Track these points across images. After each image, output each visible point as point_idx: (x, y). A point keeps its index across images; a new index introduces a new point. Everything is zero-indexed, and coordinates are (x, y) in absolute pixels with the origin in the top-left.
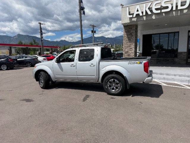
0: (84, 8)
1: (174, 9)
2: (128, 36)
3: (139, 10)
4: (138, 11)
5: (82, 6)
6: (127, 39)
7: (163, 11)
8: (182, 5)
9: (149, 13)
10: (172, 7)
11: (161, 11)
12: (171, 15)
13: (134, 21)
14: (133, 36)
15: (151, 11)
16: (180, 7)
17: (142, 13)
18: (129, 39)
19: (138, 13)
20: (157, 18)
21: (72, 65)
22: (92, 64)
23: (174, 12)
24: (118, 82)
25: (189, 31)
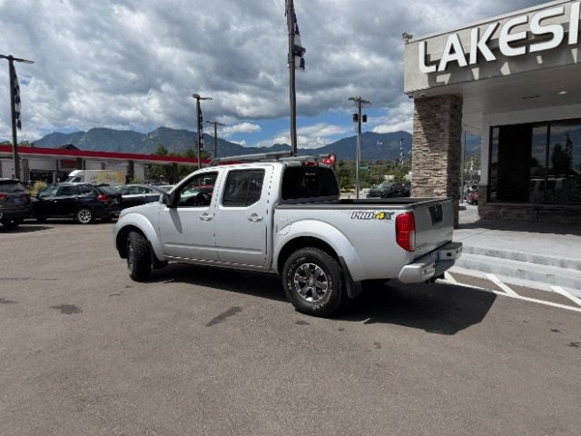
0: (304, 50)
1: (573, 39)
2: (427, 132)
3: (457, 48)
5: (296, 43)
6: (425, 140)
7: (534, 48)
10: (566, 36)
11: (527, 49)
13: (442, 84)
14: (443, 131)
15: (496, 51)
18: (429, 141)
20: (517, 71)
21: (203, 215)
22: (253, 215)
23: (574, 51)
24: (322, 274)
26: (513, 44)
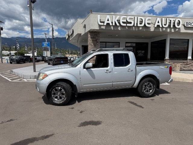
1: (135, 25)
4: (108, 20)
7: (128, 25)
8: (141, 24)
9: (118, 24)
11: (126, 25)
12: (131, 29)
13: (103, 29)
14: (98, 42)
15: (119, 23)
16: (139, 25)
17: (112, 23)
18: (94, 45)
19: (108, 22)
20: (122, 29)
21: (107, 71)
22: (129, 69)
23: (134, 28)
24: (152, 84)
25: (126, 43)
26: (123, 23)
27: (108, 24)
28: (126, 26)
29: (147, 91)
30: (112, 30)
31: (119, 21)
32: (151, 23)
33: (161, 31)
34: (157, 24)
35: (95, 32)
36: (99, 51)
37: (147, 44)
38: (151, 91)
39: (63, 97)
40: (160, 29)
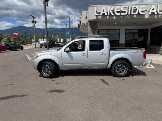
1: (129, 14)
2: (92, 30)
4: (104, 11)
6: (92, 33)
7: (122, 14)
8: (134, 12)
9: (112, 14)
12: (126, 18)
13: (99, 19)
14: (96, 30)
15: (114, 13)
16: (133, 13)
17: (107, 13)
18: (93, 33)
19: (104, 13)
20: (117, 18)
21: (83, 54)
22: (102, 53)
23: (128, 16)
24: (125, 67)
25: (126, 29)
26: (117, 12)
27: (104, 14)
28: (121, 15)
29: (120, 72)
30: (107, 19)
31: (113, 11)
32: (145, 11)
33: (156, 17)
34: (151, 11)
35: (93, 22)
36: (78, 38)
37: (148, 30)
38: (124, 72)
39: (49, 72)
40: (156, 15)
